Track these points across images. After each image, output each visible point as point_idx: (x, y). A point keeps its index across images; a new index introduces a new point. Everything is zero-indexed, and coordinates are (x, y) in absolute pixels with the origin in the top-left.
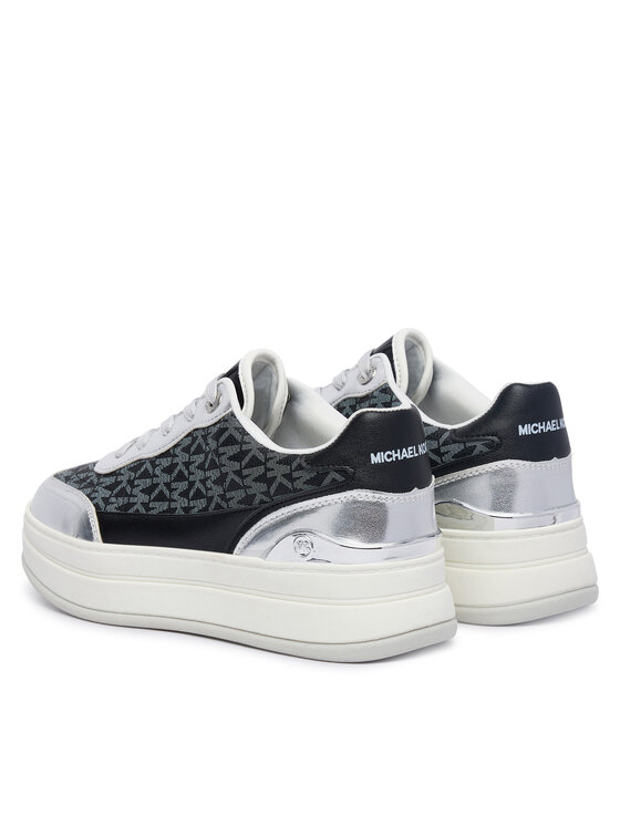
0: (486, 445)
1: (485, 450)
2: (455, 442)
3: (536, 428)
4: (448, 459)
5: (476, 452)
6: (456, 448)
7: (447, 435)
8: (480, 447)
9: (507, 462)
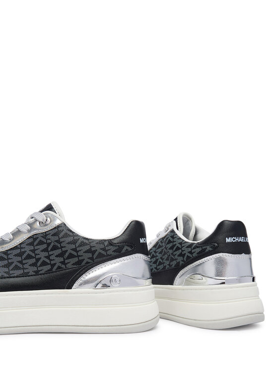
0: (211, 247)
1: (211, 249)
2: (198, 247)
3: (234, 240)
4: (195, 255)
5: (207, 251)
6: (198, 250)
7: (194, 245)
8: (209, 248)
9: (221, 254)
